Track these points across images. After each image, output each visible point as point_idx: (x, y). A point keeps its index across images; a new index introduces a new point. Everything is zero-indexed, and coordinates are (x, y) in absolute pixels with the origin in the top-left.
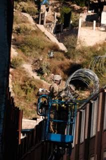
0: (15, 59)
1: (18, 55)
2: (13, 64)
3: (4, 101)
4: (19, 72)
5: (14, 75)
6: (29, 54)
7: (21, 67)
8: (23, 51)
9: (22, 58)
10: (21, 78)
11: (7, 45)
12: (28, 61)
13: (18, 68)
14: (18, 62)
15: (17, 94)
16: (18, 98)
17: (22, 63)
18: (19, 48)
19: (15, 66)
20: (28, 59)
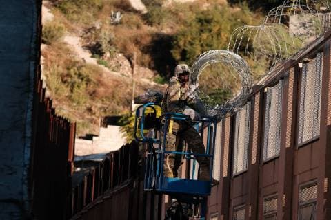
0: (50, 27)
1: (55, 20)
2: (46, 37)
3: (30, 104)
4: (57, 52)
5: (49, 56)
6: (75, 16)
7: (61, 41)
8: (64, 11)
9: (62, 25)
10: (62, 62)
11: (35, 9)
12: (72, 31)
13: (55, 43)
14: (55, 32)
15: (54, 92)
16: (57, 99)
17: (62, 35)
18: (55, 6)
19: (50, 41)
20: (74, 26)
